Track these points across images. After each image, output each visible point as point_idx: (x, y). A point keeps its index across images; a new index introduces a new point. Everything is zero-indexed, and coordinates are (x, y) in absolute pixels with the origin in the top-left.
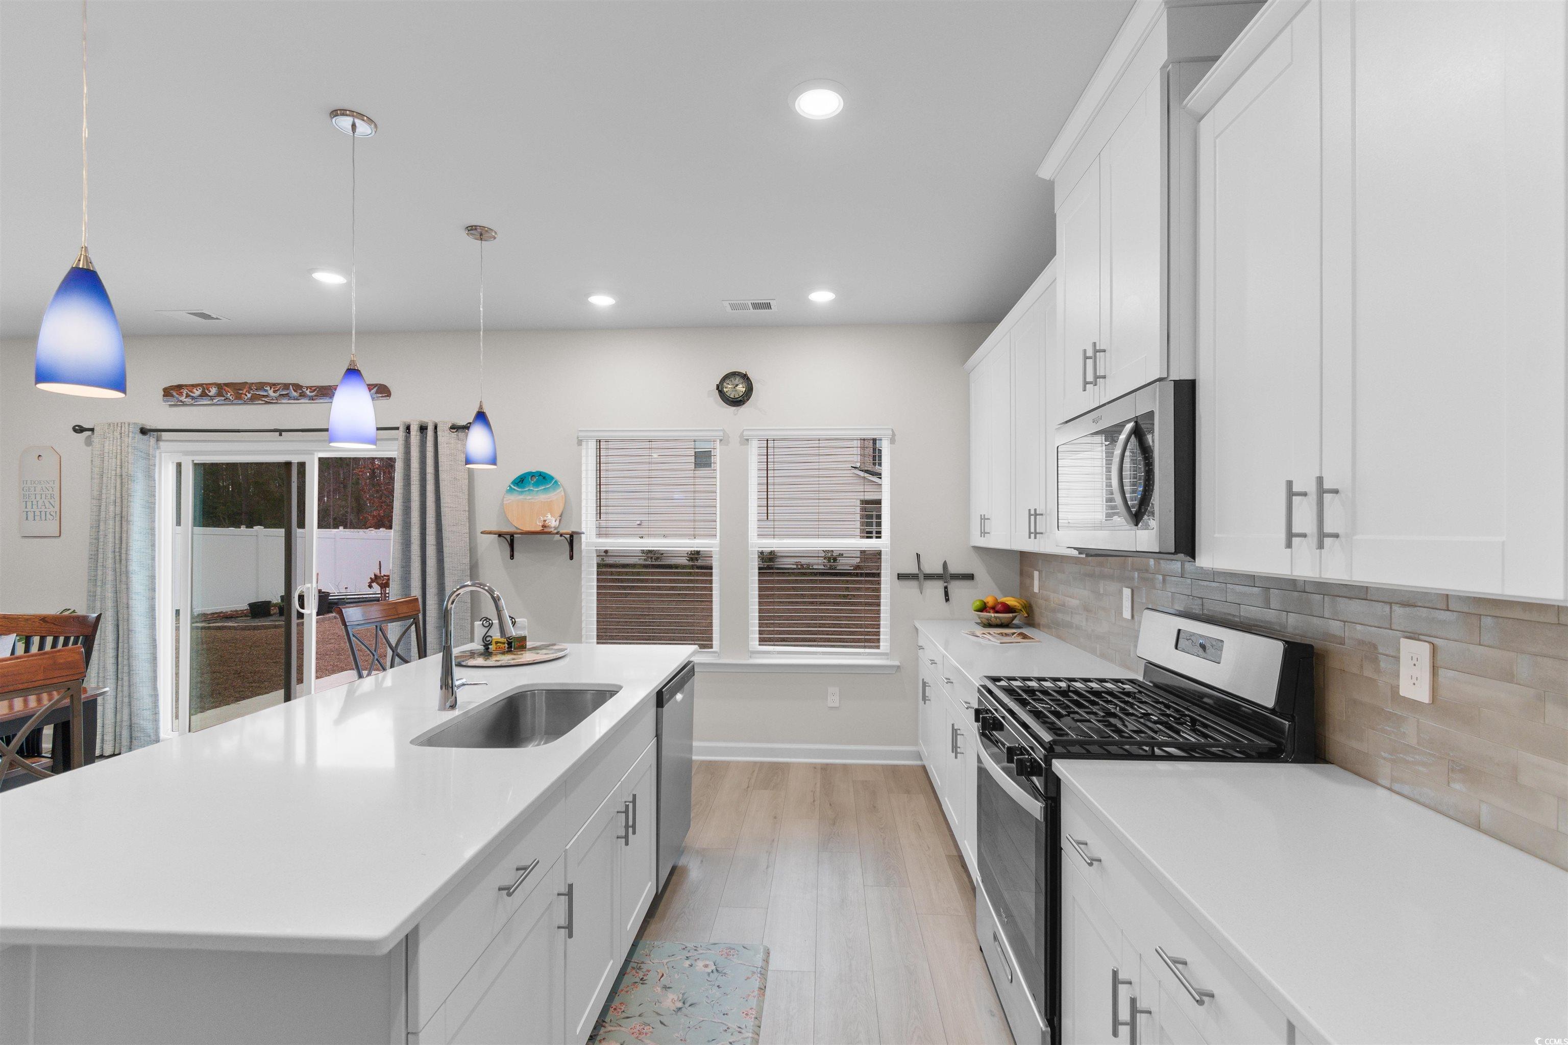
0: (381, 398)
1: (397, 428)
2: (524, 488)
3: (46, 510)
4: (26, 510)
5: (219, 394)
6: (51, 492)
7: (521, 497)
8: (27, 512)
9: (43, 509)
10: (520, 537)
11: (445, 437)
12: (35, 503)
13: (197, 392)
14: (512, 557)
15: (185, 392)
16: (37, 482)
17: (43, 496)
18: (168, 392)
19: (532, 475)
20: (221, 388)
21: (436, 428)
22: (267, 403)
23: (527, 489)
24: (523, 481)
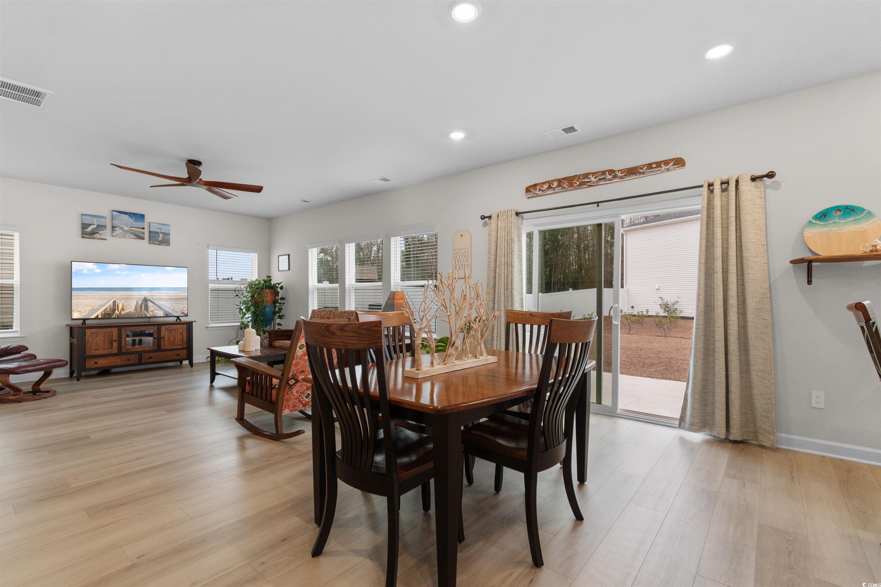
0: (677, 168)
1: (702, 186)
2: (828, 221)
3: (464, 264)
4: (456, 264)
5: (559, 186)
6: (467, 254)
7: (825, 229)
8: (456, 265)
9: (463, 264)
10: (819, 265)
11: (746, 186)
12: (459, 260)
13: (545, 187)
14: (809, 282)
15: (538, 188)
16: (460, 249)
17: (463, 257)
18: (528, 190)
19: (838, 209)
20: (560, 181)
21: (737, 182)
22: (590, 186)
23: (832, 222)
24: (825, 215)
